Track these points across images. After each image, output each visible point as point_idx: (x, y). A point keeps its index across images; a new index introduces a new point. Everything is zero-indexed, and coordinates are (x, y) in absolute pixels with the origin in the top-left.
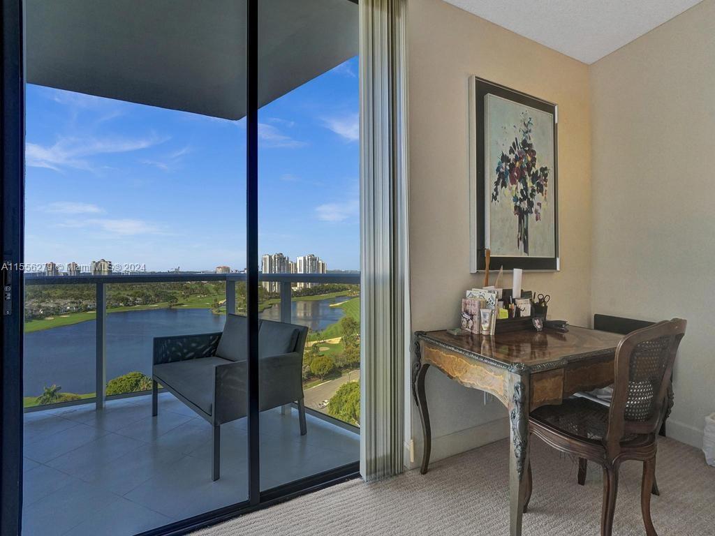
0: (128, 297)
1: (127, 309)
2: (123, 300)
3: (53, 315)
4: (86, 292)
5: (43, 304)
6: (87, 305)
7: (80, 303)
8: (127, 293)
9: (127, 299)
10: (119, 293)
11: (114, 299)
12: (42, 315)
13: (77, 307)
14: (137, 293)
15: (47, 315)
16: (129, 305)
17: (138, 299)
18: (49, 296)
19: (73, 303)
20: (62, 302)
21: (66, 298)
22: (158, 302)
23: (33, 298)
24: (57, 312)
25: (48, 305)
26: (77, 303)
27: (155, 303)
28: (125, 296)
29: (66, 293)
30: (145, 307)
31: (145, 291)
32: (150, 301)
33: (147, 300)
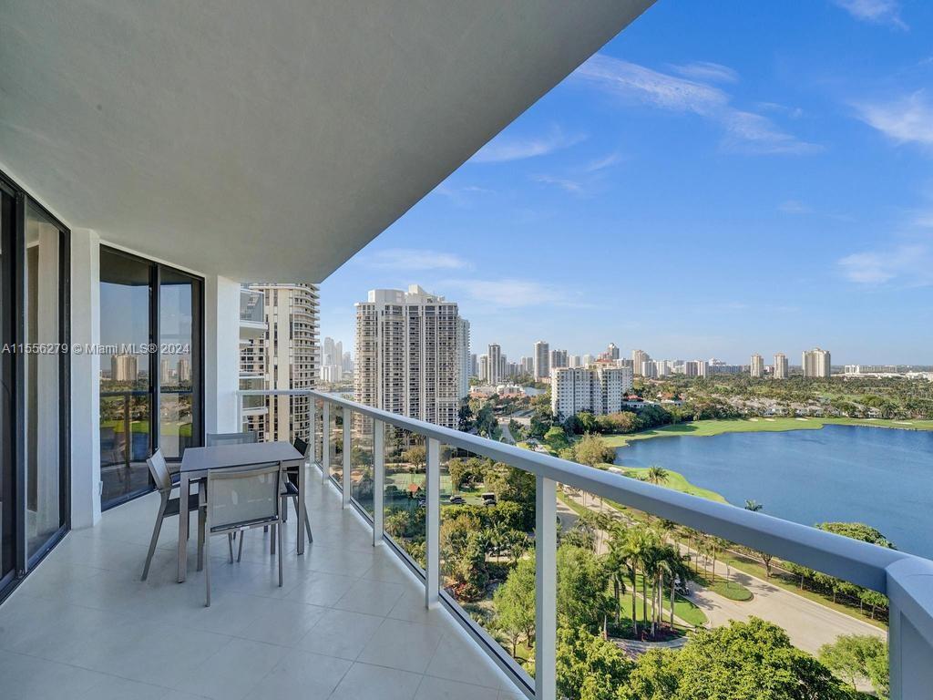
0: (856, 405)
1: (854, 422)
2: (846, 407)
3: (757, 416)
4: (795, 392)
5: (748, 403)
6: (796, 410)
7: (788, 405)
8: (855, 397)
9: (854, 408)
10: (842, 398)
11: (834, 405)
12: (746, 415)
13: (784, 410)
14: (871, 399)
15: (753, 415)
16: (856, 417)
17: (873, 409)
18: (753, 393)
19: (780, 404)
20: (767, 402)
21: (772, 397)
22: (913, 418)
23: (739, 394)
24: (761, 413)
25: (752, 404)
26: (784, 405)
27: (906, 418)
28: (851, 402)
29: (772, 392)
30: (886, 424)
31: (886, 397)
32: (895, 414)
33: (889, 412)
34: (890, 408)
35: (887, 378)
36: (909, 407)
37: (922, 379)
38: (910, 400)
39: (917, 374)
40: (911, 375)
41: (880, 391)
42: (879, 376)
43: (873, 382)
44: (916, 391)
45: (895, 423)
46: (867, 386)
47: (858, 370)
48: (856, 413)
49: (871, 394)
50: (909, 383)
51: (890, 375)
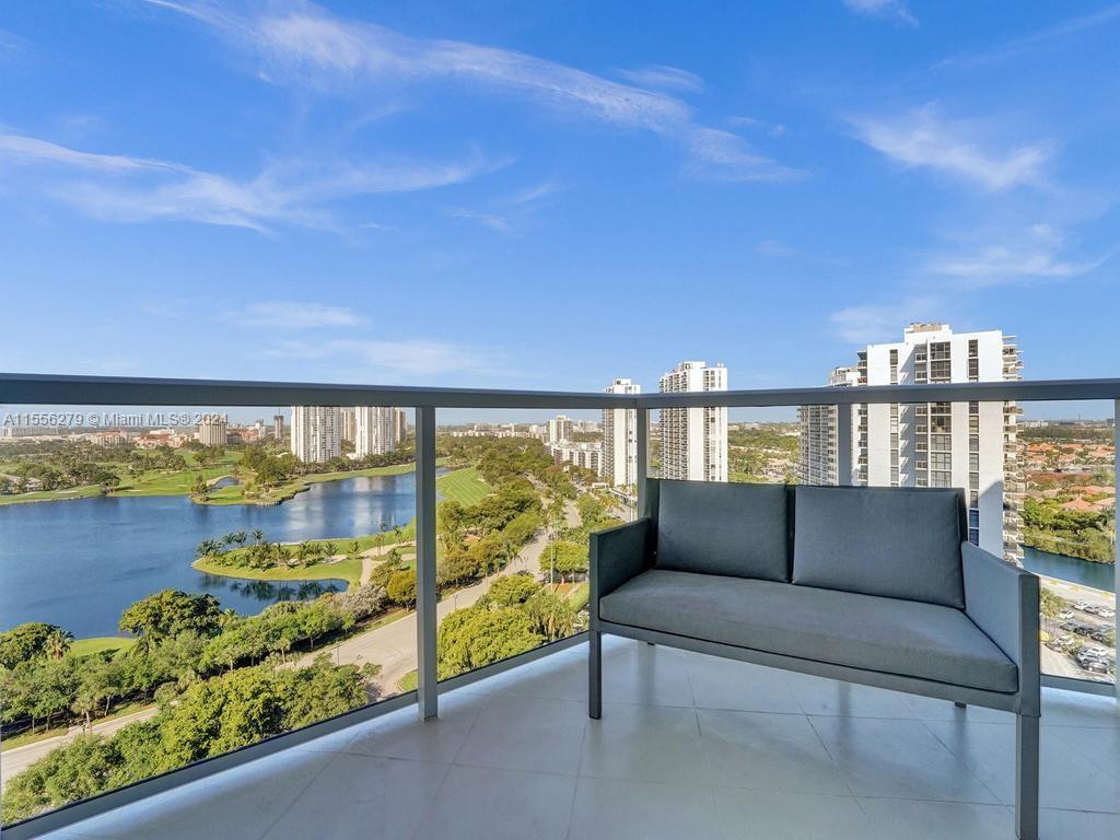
0: (10, 477)
1: (7, 501)
8: (8, 468)
9: (7, 482)
16: (10, 493)
22: (78, 485)
27: (71, 486)
30: (49, 496)
31: (47, 464)
32: (59, 483)
33: (52, 482)
34: (53, 476)
35: (48, 441)
36: (74, 473)
37: (85, 441)
38: (75, 466)
39: (79, 436)
40: (74, 437)
41: (40, 458)
42: (37, 439)
43: (29, 448)
44: (80, 455)
45: (59, 493)
46: (22, 452)
47: (10, 433)
48: (10, 488)
49: (29, 462)
50: (72, 446)
51: (50, 438)
